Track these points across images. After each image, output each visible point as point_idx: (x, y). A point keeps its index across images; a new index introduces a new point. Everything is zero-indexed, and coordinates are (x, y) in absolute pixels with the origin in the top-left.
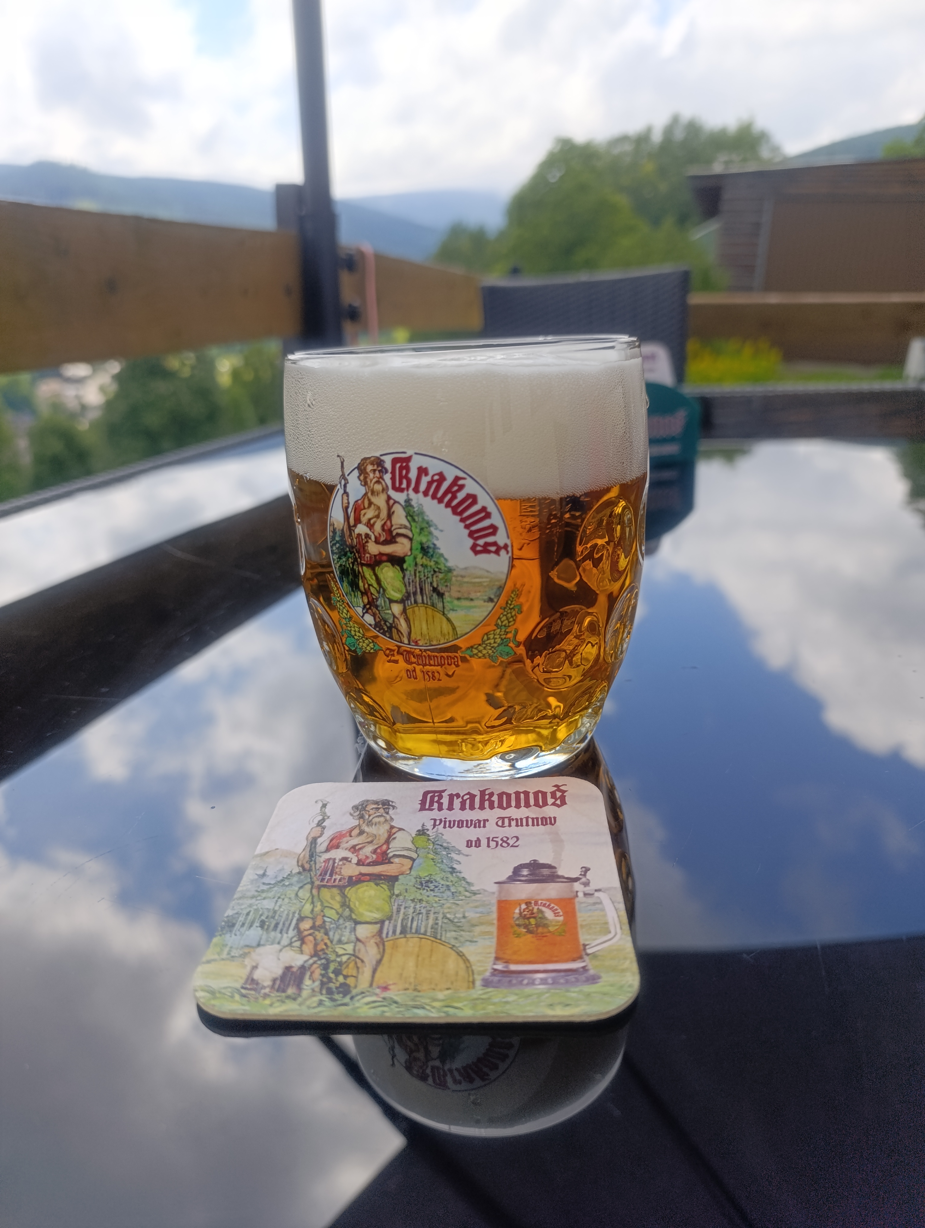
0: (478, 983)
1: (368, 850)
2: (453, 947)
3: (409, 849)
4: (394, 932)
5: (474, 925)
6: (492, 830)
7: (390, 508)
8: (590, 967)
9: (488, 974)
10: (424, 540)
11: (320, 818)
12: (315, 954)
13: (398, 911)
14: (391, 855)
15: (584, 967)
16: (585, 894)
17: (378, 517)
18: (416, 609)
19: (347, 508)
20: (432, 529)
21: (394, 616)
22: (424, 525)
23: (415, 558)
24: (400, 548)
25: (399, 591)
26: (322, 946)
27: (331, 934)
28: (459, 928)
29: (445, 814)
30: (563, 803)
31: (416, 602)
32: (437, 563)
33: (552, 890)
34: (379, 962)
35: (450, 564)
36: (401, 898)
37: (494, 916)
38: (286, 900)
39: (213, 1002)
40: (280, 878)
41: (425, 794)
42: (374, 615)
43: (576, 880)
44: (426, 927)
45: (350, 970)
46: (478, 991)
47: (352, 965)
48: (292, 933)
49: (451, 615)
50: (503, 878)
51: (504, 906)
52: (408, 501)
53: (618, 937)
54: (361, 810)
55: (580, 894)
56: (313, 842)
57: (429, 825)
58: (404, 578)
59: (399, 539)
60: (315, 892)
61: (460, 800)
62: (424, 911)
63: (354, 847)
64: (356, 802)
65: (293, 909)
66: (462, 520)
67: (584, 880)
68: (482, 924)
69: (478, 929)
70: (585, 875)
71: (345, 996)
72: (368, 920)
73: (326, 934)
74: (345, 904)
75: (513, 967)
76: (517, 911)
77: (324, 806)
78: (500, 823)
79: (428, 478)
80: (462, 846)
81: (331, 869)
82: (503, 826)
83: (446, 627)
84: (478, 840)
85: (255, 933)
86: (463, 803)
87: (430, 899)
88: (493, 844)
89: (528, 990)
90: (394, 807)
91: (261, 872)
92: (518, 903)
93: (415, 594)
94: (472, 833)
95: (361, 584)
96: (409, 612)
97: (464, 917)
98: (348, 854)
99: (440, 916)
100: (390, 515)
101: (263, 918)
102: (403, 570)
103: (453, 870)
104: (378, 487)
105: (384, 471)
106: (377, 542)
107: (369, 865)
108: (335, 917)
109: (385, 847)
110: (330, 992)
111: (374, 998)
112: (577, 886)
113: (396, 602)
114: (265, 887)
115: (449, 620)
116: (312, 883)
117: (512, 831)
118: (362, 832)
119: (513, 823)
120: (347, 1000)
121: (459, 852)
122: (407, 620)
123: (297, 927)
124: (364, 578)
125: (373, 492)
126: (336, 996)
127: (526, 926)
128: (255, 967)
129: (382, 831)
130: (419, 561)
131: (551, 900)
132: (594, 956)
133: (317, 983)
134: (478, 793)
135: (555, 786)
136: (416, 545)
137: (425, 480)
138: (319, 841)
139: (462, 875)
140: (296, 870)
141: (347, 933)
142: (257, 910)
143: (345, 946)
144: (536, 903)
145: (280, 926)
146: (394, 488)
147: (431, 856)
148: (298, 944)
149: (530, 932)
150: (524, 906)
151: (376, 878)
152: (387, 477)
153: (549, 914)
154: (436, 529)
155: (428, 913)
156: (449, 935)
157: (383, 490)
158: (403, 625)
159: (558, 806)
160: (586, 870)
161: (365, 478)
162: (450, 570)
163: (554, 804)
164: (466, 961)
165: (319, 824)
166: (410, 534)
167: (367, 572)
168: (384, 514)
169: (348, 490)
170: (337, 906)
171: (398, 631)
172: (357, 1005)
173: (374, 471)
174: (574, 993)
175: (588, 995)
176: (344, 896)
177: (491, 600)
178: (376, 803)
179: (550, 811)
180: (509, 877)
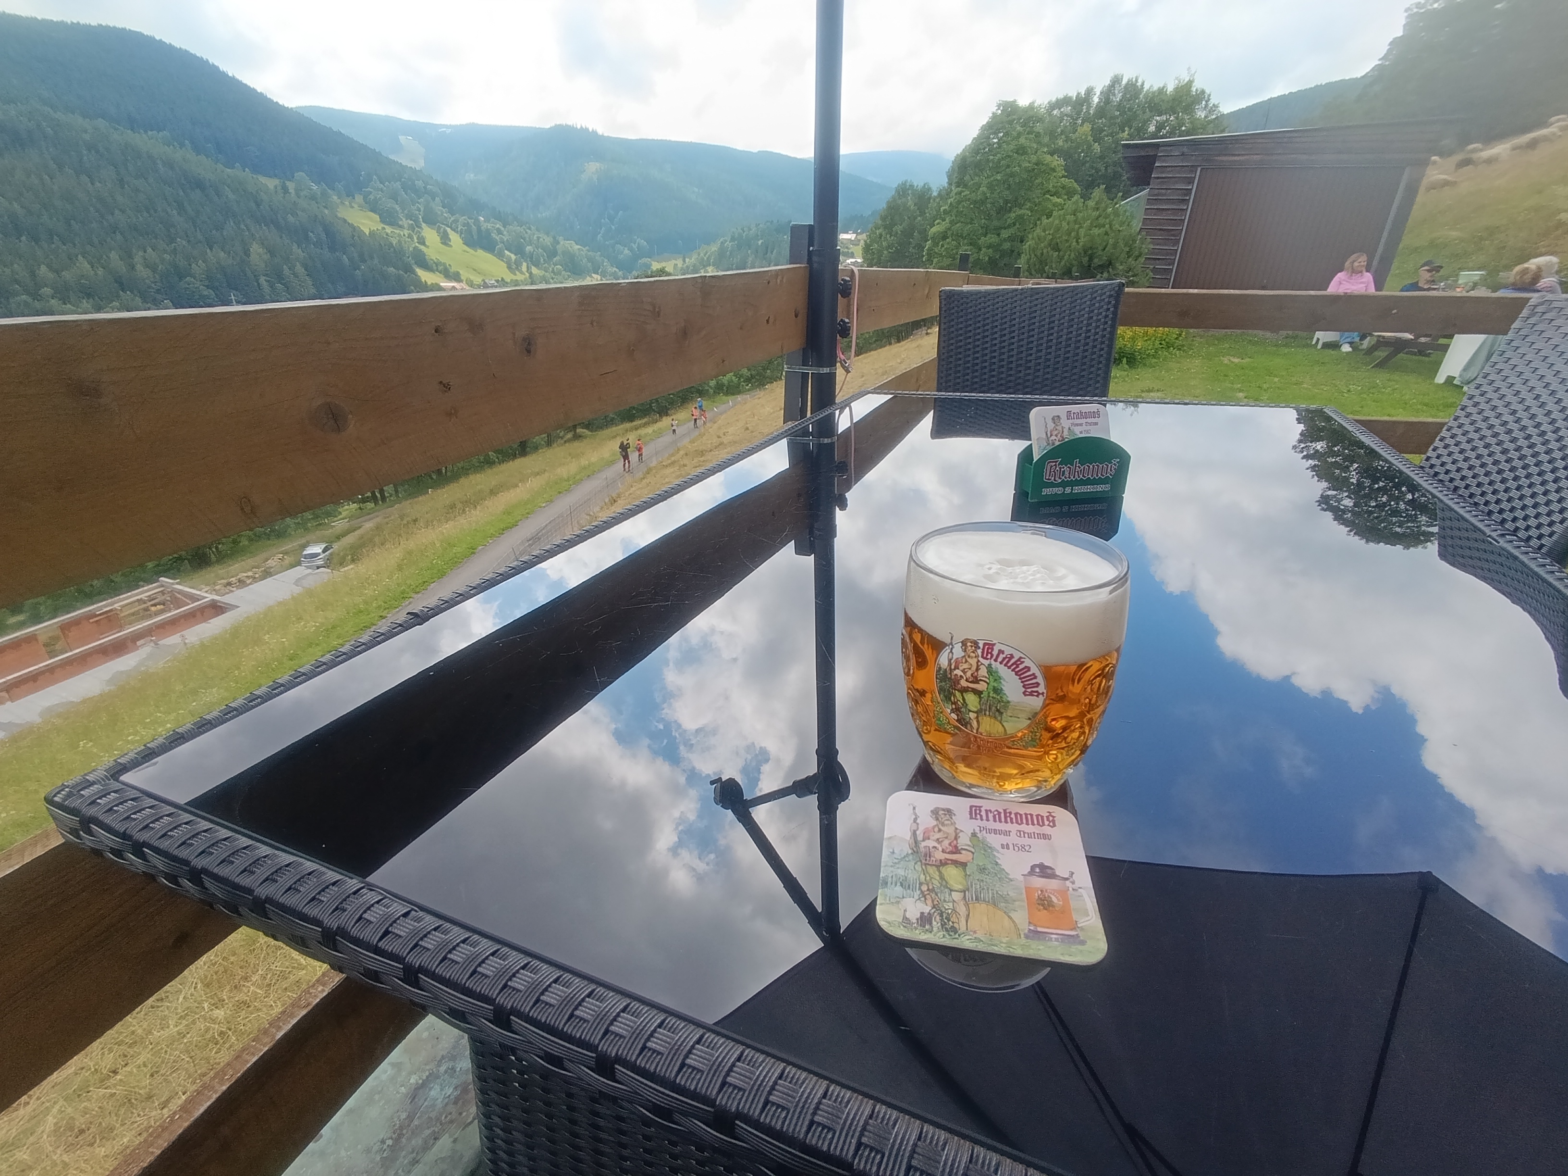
0: (1022, 936)
1: (946, 843)
2: (1005, 912)
3: (969, 846)
4: (972, 898)
5: (1014, 901)
6: (1013, 839)
7: (978, 666)
8: (1080, 935)
9: (1026, 931)
10: (996, 685)
11: (914, 817)
12: (934, 907)
13: (972, 886)
14: (960, 848)
15: (1077, 935)
16: (1073, 890)
17: (970, 669)
18: (985, 718)
19: (951, 660)
20: (1002, 681)
21: (970, 718)
22: (998, 678)
23: (989, 693)
24: (981, 686)
25: (976, 707)
26: (936, 903)
27: (939, 895)
28: (1006, 901)
29: (984, 823)
30: (1054, 825)
31: (985, 714)
32: (1001, 697)
33: (1052, 884)
34: (968, 916)
35: (1009, 699)
36: (971, 877)
37: (1024, 896)
38: (910, 871)
39: (891, 928)
40: (903, 856)
41: (971, 807)
42: (958, 715)
43: (1067, 879)
44: (989, 898)
45: (954, 919)
46: (1023, 941)
47: (954, 915)
48: (918, 892)
49: (1004, 724)
50: (1026, 873)
51: (1029, 890)
52: (990, 665)
53: (1094, 918)
54: (935, 812)
55: (1071, 889)
56: (914, 833)
57: (977, 830)
58: (980, 701)
59: (980, 682)
60: (924, 867)
61: (992, 814)
62: (985, 888)
63: (938, 839)
64: (932, 809)
65: (915, 877)
66: (1020, 679)
67: (1071, 880)
68: (1019, 901)
69: (1017, 903)
70: (1072, 877)
71: (955, 934)
72: (956, 889)
73: (937, 895)
74: (942, 877)
75: (1039, 929)
76: (1036, 895)
77: (914, 808)
78: (1018, 834)
79: (1004, 656)
80: (999, 848)
81: (928, 854)
82: (1020, 837)
83: (1001, 729)
84: (1007, 844)
85: (899, 889)
86: (994, 817)
87: (988, 880)
88: (1016, 848)
89: (1049, 944)
90: (955, 815)
91: (891, 851)
92: (1037, 889)
93: (985, 710)
94: (1004, 840)
95: (952, 698)
96: (980, 718)
97: (1008, 894)
98: (936, 844)
99: (995, 893)
100: (977, 669)
101: (901, 880)
102: (980, 698)
103: (997, 864)
104: (973, 655)
105: (978, 647)
106: (967, 680)
107: (949, 853)
108: (939, 885)
109: (955, 842)
110: (947, 930)
111: (970, 937)
112: (1068, 883)
113: (973, 712)
114: (896, 861)
115: (1003, 726)
116: (921, 861)
117: (1026, 841)
118: (940, 830)
119: (1026, 835)
120: (957, 936)
121: (998, 852)
122: (978, 722)
123: (920, 889)
124: (955, 696)
125: (969, 657)
126: (951, 933)
127: (1043, 905)
128: (905, 911)
129: (950, 830)
130: (991, 695)
131: (1054, 890)
132: (1082, 929)
133: (939, 924)
134: (1002, 811)
135: (1048, 812)
136: (991, 687)
137: (1001, 656)
138: (918, 832)
139: (1002, 867)
140: (910, 851)
141: (947, 896)
142: (896, 875)
143: (949, 904)
144: (1046, 891)
145: (911, 887)
146: (982, 657)
147: (983, 852)
148: (923, 899)
149: (1045, 909)
150: (1040, 892)
151: (955, 863)
152: (979, 651)
153: (1054, 899)
154: (1004, 680)
155: (988, 889)
156: (1002, 904)
157: (976, 657)
158: (975, 724)
159: (1052, 827)
160: (1073, 873)
161: (965, 649)
162: (1008, 702)
163: (1049, 825)
164: (1014, 922)
165: (915, 820)
166: (988, 681)
167: (958, 694)
168: (974, 668)
169: (953, 651)
170: (938, 878)
171: (971, 726)
172: (963, 940)
173: (972, 646)
174: (1074, 948)
175: (1081, 951)
176: (940, 872)
177: (1030, 719)
178: (943, 810)
179: (1046, 830)
180: (1029, 872)
